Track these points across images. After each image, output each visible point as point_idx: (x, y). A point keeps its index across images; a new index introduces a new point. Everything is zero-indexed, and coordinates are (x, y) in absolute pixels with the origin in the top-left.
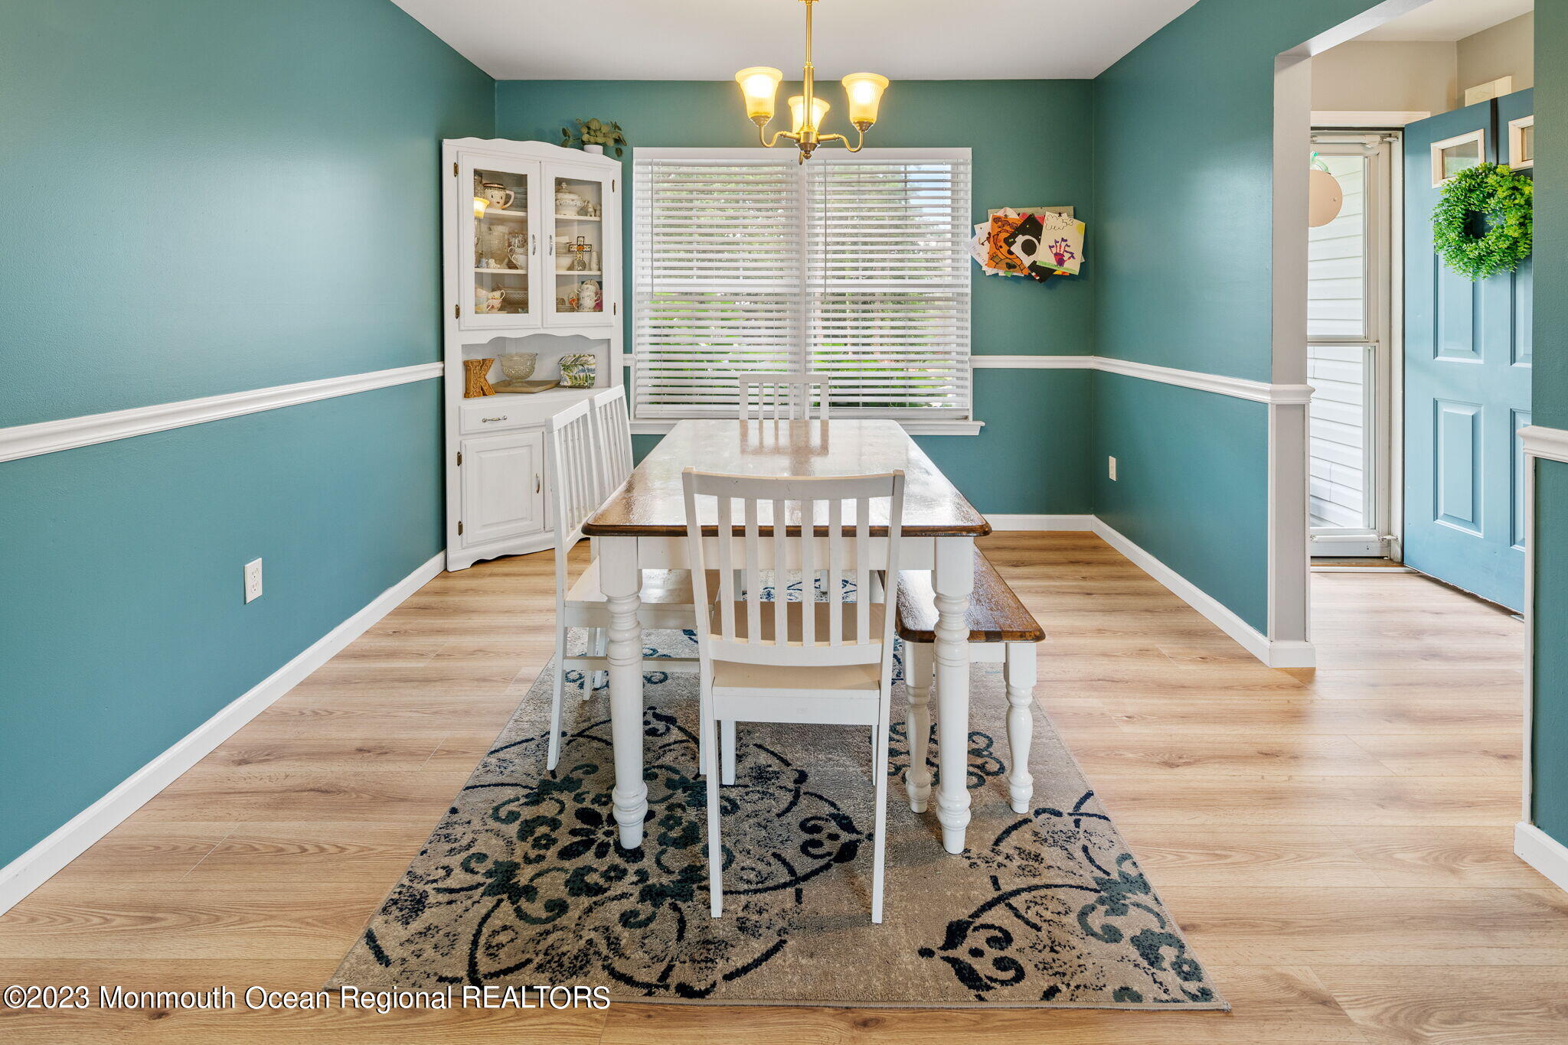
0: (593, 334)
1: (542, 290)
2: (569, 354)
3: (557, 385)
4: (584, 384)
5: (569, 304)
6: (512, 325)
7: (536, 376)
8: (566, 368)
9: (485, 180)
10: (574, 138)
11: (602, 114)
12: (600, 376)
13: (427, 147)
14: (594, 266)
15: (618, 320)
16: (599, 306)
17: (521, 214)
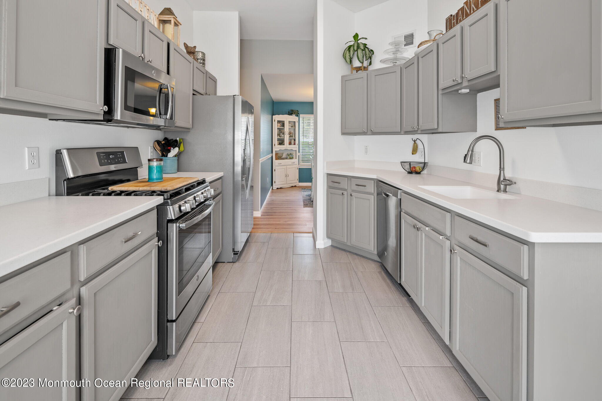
0: (294, 149)
1: (287, 141)
2: (289, 152)
3: (286, 158)
4: (292, 158)
5: (290, 144)
6: (282, 147)
7: (283, 157)
8: (288, 155)
9: (279, 122)
10: (290, 113)
11: (294, 108)
12: (294, 157)
13: (271, 116)
14: (293, 136)
15: (298, 146)
16: (295, 144)
17: (283, 128)
